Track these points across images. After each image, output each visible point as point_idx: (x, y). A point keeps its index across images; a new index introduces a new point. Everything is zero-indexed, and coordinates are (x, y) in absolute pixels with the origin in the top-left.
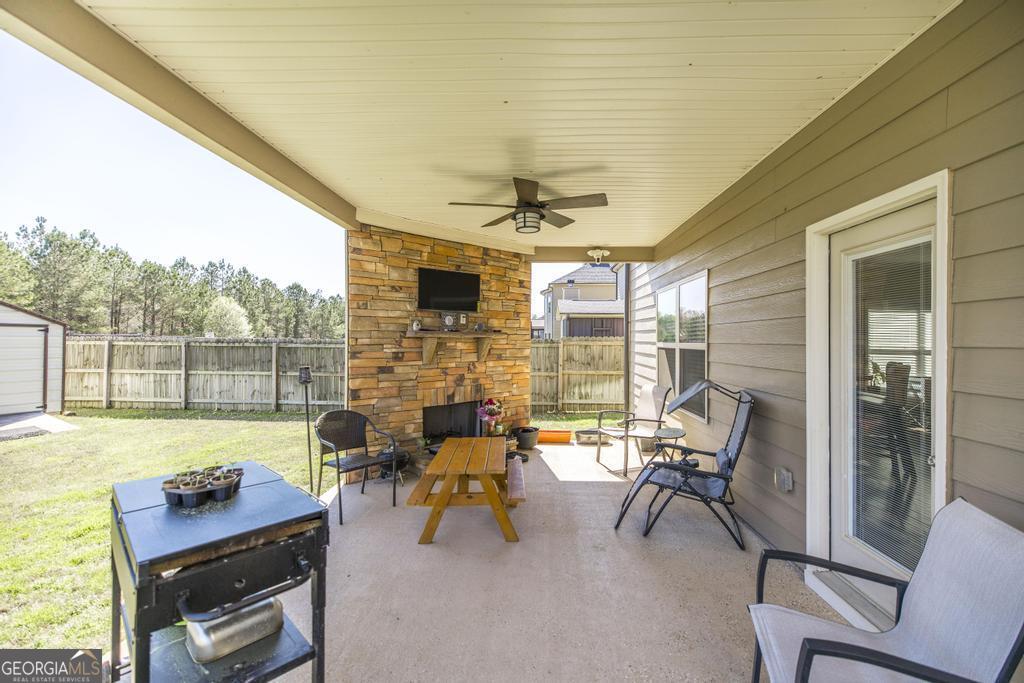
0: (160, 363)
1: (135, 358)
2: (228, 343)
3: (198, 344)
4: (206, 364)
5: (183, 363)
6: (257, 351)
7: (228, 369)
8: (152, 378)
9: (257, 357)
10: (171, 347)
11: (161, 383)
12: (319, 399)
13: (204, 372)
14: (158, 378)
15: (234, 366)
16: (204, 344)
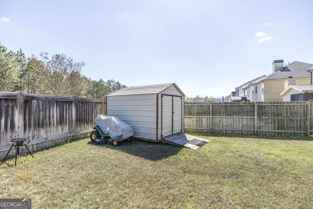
0: (198, 113)
1: (187, 111)
2: (231, 104)
3: (216, 105)
4: (220, 113)
5: (211, 113)
6: (245, 107)
7: (230, 115)
8: (195, 119)
9: (245, 110)
10: (203, 106)
11: (199, 121)
12: (278, 129)
13: (220, 117)
14: (198, 119)
15: (233, 114)
16: (219, 105)
